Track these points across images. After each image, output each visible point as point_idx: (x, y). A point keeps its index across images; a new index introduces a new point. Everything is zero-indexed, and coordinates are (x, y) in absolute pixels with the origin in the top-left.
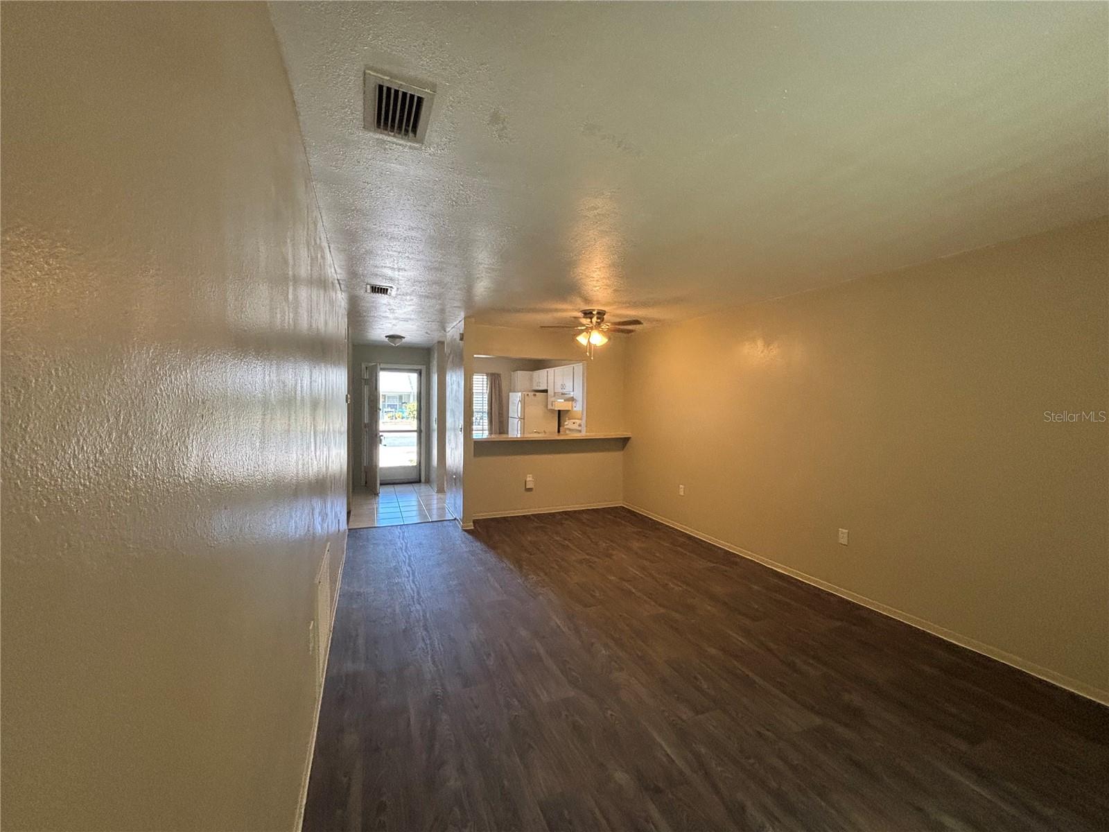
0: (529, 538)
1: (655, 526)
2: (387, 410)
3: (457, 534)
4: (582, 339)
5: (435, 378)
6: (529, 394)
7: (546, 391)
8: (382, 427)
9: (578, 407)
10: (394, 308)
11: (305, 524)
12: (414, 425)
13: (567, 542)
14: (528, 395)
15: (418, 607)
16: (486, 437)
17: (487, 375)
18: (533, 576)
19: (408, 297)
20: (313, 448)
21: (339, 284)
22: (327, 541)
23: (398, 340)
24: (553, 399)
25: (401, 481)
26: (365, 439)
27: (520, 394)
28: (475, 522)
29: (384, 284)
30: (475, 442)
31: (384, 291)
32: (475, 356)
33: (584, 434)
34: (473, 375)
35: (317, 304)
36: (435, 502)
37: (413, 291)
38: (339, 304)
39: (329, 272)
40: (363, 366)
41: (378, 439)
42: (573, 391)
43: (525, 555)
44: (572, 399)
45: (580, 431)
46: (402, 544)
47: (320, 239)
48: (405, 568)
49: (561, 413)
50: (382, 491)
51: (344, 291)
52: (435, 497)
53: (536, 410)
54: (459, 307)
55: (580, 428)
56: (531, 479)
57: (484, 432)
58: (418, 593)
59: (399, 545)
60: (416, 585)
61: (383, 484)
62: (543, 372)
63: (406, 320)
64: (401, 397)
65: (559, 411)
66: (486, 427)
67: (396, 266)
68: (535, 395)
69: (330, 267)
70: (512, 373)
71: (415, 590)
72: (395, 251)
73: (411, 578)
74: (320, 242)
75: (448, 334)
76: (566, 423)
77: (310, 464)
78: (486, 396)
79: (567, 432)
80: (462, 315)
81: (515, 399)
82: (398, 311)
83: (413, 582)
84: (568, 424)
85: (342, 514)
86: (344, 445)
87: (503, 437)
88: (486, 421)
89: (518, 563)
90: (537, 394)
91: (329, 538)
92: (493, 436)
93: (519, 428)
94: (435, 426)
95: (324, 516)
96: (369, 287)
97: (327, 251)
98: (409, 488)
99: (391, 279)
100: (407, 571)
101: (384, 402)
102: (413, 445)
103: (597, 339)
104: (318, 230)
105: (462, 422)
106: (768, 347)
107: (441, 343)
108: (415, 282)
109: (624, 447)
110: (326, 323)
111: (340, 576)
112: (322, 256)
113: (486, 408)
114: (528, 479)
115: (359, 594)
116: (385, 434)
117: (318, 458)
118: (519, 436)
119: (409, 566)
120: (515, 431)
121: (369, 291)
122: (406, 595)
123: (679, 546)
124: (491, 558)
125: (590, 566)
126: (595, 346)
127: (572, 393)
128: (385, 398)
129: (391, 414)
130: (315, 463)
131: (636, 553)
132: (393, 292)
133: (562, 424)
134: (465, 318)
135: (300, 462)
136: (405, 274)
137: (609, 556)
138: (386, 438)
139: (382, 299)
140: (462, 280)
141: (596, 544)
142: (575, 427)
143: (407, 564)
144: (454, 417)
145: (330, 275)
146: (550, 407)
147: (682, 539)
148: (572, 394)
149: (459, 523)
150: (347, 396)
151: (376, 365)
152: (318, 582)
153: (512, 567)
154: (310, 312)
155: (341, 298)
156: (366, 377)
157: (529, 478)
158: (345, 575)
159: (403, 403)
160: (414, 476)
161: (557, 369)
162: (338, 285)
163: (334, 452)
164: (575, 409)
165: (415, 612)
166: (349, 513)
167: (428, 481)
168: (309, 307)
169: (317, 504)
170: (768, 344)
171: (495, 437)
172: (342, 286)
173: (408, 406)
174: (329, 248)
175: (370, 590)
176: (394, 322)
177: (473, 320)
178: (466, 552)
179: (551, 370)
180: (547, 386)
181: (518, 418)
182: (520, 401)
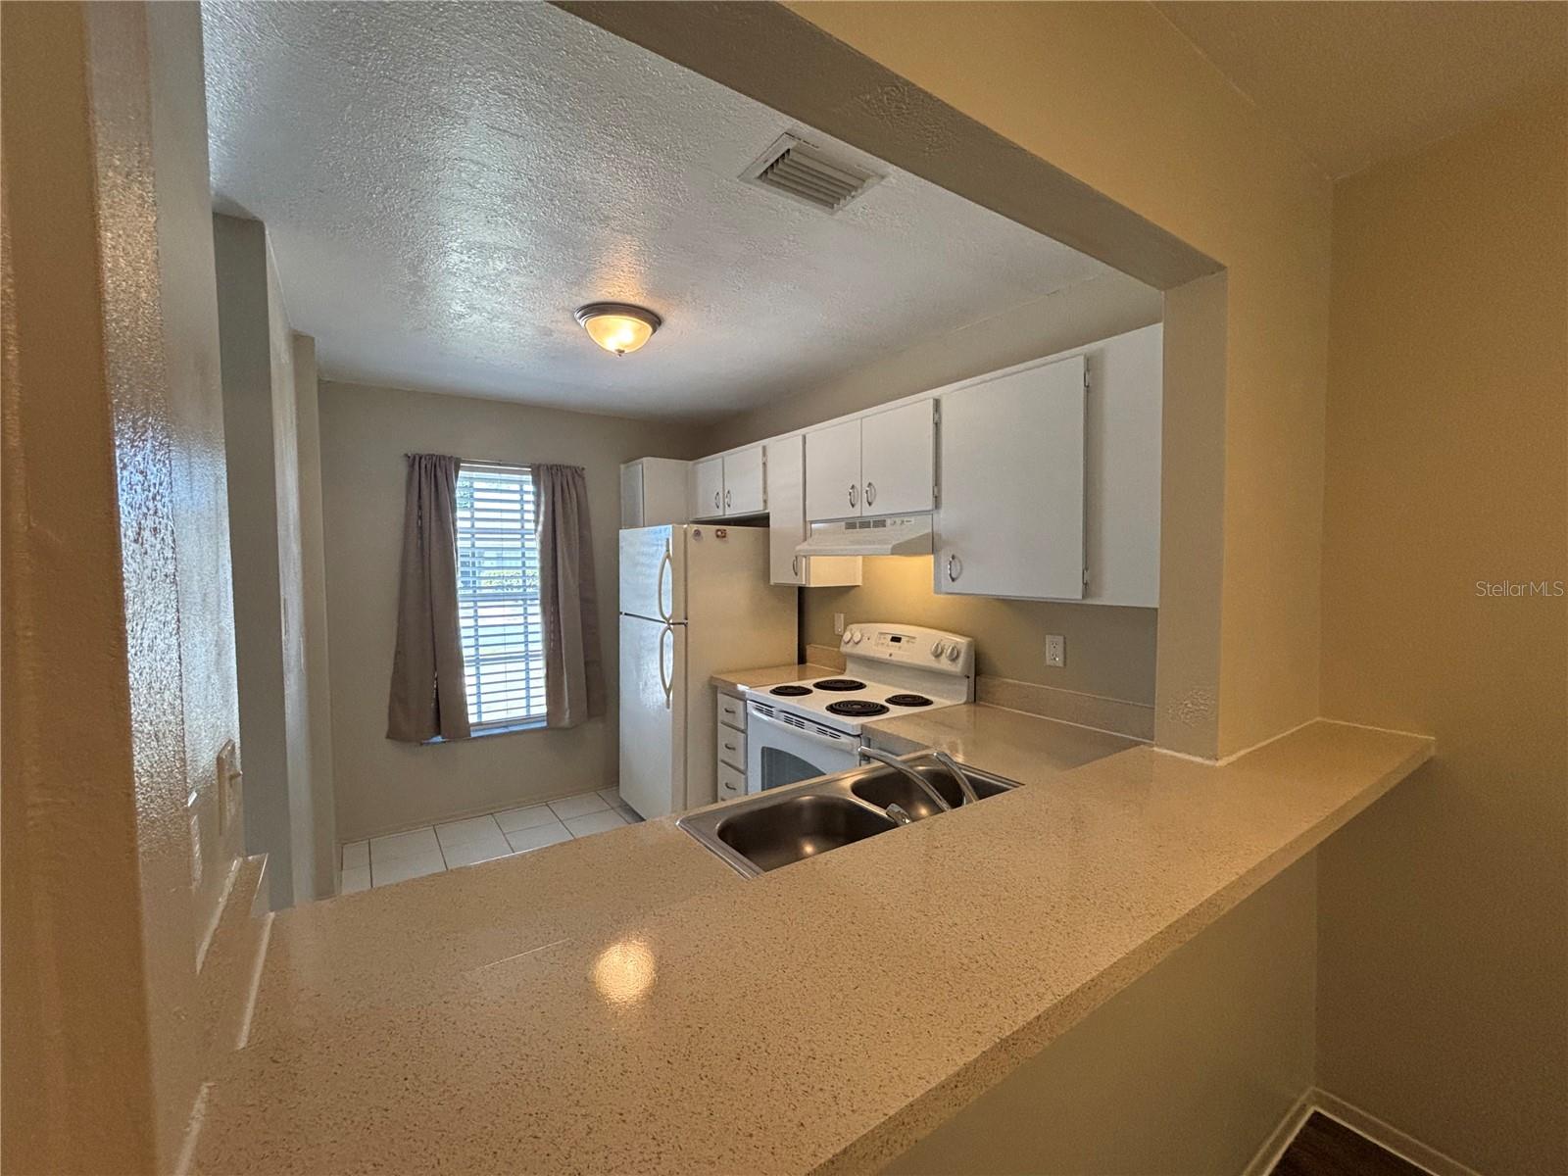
6: (697, 530)
7: (761, 521)
14: (697, 534)
17: (536, 471)
24: (786, 548)
53: (727, 590)
62: (743, 455)
65: (802, 592)
68: (722, 536)
70: (622, 466)
81: (645, 552)
90: (730, 530)
93: (668, 663)
146: (779, 577)
180: (765, 501)
181: (662, 620)
182: (668, 557)
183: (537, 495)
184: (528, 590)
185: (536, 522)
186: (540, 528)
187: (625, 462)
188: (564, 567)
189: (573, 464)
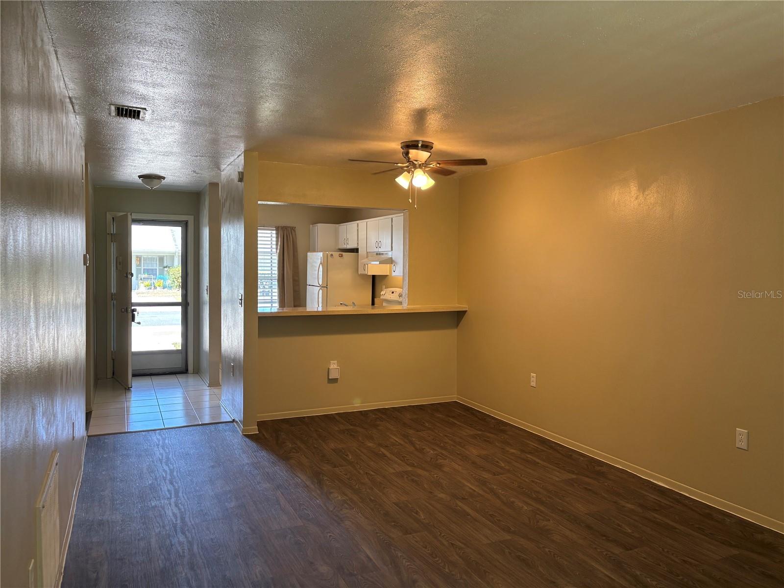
0: (332, 445)
1: (501, 427)
2: (143, 276)
3: (236, 440)
4: (403, 181)
5: (206, 233)
6: (333, 253)
7: (356, 250)
8: (135, 298)
9: (398, 272)
10: (149, 137)
11: (21, 427)
12: (176, 296)
13: (382, 450)
14: (332, 255)
15: (182, 538)
16: (276, 311)
17: (277, 229)
18: (336, 495)
19: (168, 123)
20: (33, 325)
21: (72, 103)
22: (55, 451)
23: (156, 181)
24: (365, 261)
25: (161, 371)
26: (112, 314)
27: (321, 254)
28: (261, 425)
29: (133, 104)
30: (260, 318)
31: (134, 114)
32: (259, 202)
33: (405, 307)
34: (258, 229)
35: (38, 129)
36: (207, 398)
37: (175, 114)
38: (72, 131)
39: (56, 85)
40: (109, 217)
41: (130, 315)
42: (392, 250)
43: (326, 467)
44: (391, 261)
45: (400, 303)
46: (162, 455)
47: (42, 40)
48: (165, 487)
49: (377, 281)
50: (136, 384)
51: (79, 114)
52: (207, 392)
53: (343, 275)
54: (237, 137)
55: (400, 300)
56: (336, 366)
57: (274, 305)
58: (183, 519)
59: (158, 453)
60: (179, 509)
61: (137, 375)
62: (352, 225)
63: (167, 154)
64: (161, 259)
65: (374, 277)
66: (276, 297)
67: (149, 81)
68: (341, 256)
69: (58, 80)
70: (311, 226)
71: (178, 515)
72: (149, 60)
73: (173, 500)
74: (42, 46)
75: (222, 173)
76: (382, 293)
77: (28, 345)
78: (276, 258)
79: (384, 304)
80: (242, 147)
81: (315, 262)
82: (154, 142)
83: (176, 505)
84: (385, 294)
85: (79, 414)
86: (81, 322)
87: (299, 312)
88: (276, 290)
89: (317, 476)
90: (344, 254)
91: (57, 448)
92: (285, 310)
93: (320, 300)
94: (206, 297)
95: (50, 419)
96: (113, 108)
97: (53, 58)
98: (172, 379)
99: (144, 98)
100: (169, 491)
101: (139, 265)
102: (178, 324)
103: (423, 181)
104: (39, 29)
105: (242, 292)
106: (644, 191)
107: (214, 185)
108: (177, 102)
109: (458, 326)
110: (52, 155)
111: (74, 500)
112: (45, 64)
113: (276, 272)
114: (332, 367)
115: (101, 523)
116: (138, 308)
117: (40, 337)
118: (320, 309)
119: (171, 483)
120: (315, 303)
121: (113, 114)
122: (166, 522)
123: (530, 453)
124: (280, 471)
125: (413, 480)
126: (419, 190)
127: (390, 253)
128: (140, 260)
129: (147, 282)
130: (37, 345)
131: (474, 463)
132: (147, 116)
133: (377, 293)
134: (245, 151)
135: (14, 343)
136: (164, 91)
137: (439, 467)
138: (141, 313)
139: (133, 124)
140: (240, 100)
141: (421, 450)
142: (395, 297)
143: (167, 481)
144: (232, 285)
145: (57, 90)
146: (361, 272)
147: (533, 444)
148: (390, 255)
149: (239, 426)
150: (85, 256)
151: (126, 216)
152: (41, 506)
153: (308, 483)
154: (27, 141)
155: (75, 123)
156: (113, 229)
157: (334, 365)
158: (82, 498)
159: (164, 267)
160: (178, 364)
161: (371, 222)
162: (71, 106)
163: (65, 332)
164: (394, 274)
165: (177, 545)
166: (88, 415)
167: (197, 371)
168: (26, 132)
169: (41, 405)
170: (643, 187)
171: (289, 311)
172: (76, 107)
173: (171, 271)
174: (56, 54)
175: (118, 517)
176: (150, 156)
177: (256, 154)
178: (248, 464)
179: (362, 223)
180: (358, 244)
181: (319, 285)
182: (321, 263)
183: (277, 238)
184: (273, 275)
185: (277, 249)
186: (278, 251)
187: (312, 224)
188: (287, 267)
189: (291, 226)
